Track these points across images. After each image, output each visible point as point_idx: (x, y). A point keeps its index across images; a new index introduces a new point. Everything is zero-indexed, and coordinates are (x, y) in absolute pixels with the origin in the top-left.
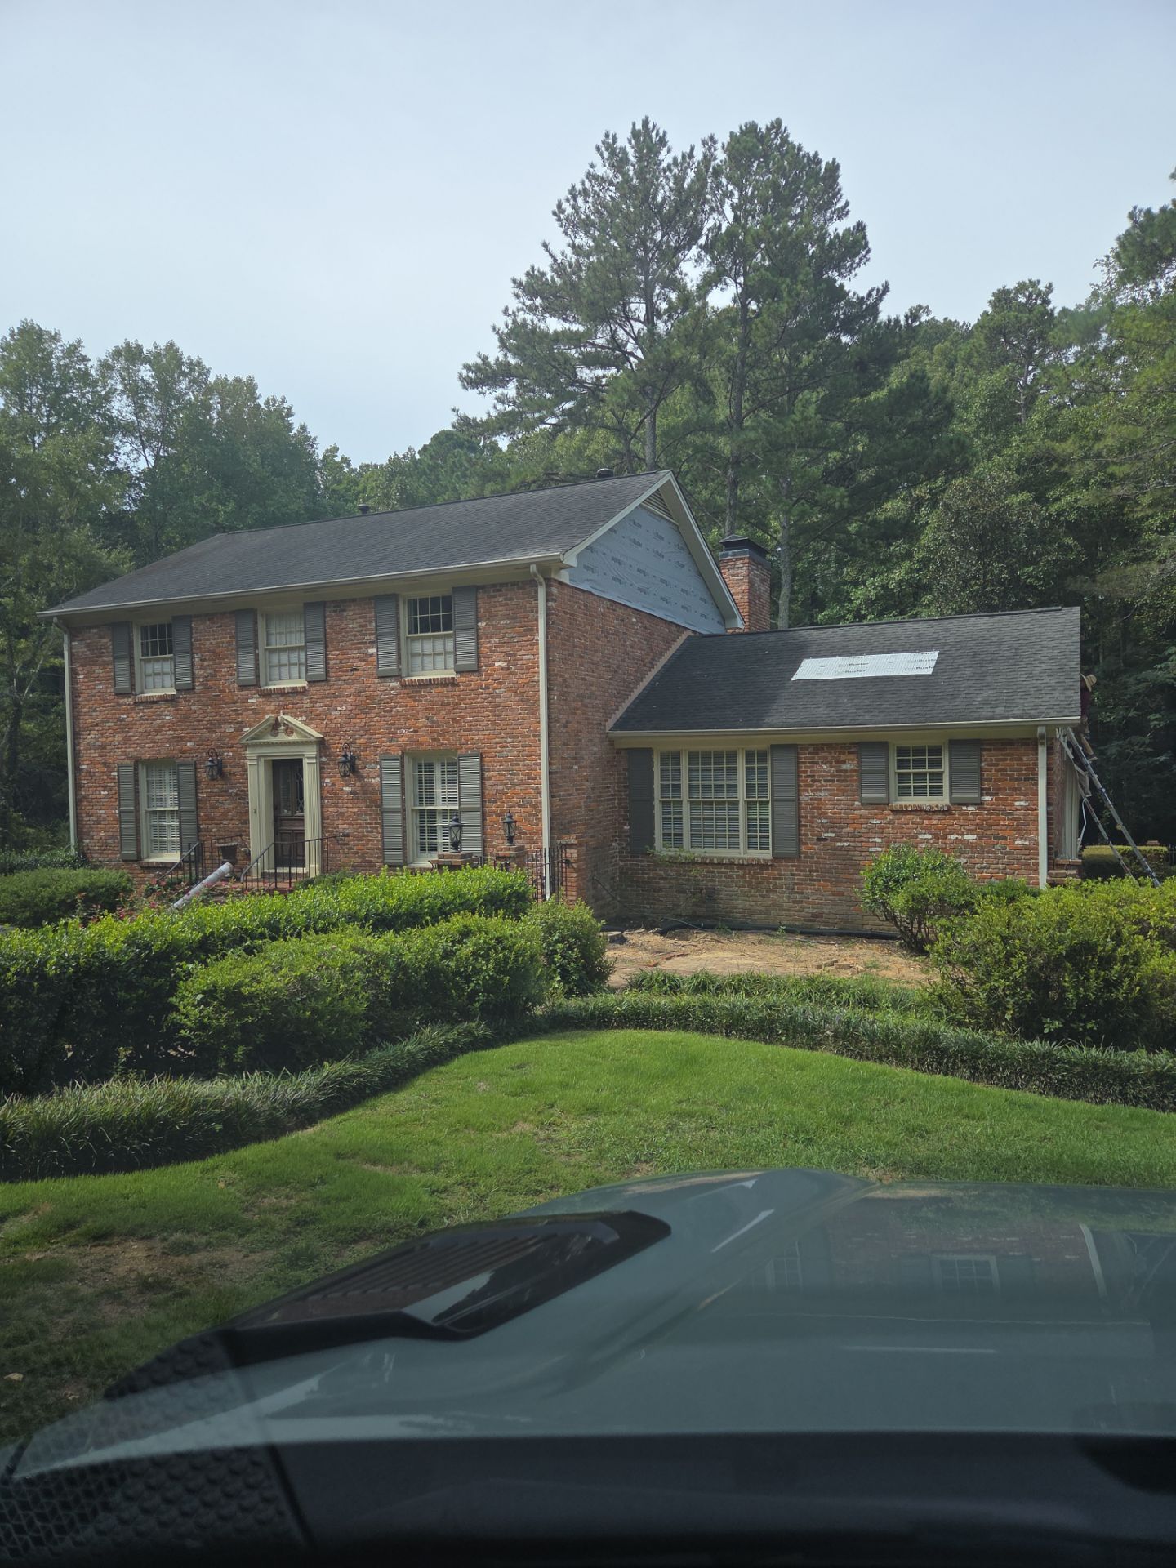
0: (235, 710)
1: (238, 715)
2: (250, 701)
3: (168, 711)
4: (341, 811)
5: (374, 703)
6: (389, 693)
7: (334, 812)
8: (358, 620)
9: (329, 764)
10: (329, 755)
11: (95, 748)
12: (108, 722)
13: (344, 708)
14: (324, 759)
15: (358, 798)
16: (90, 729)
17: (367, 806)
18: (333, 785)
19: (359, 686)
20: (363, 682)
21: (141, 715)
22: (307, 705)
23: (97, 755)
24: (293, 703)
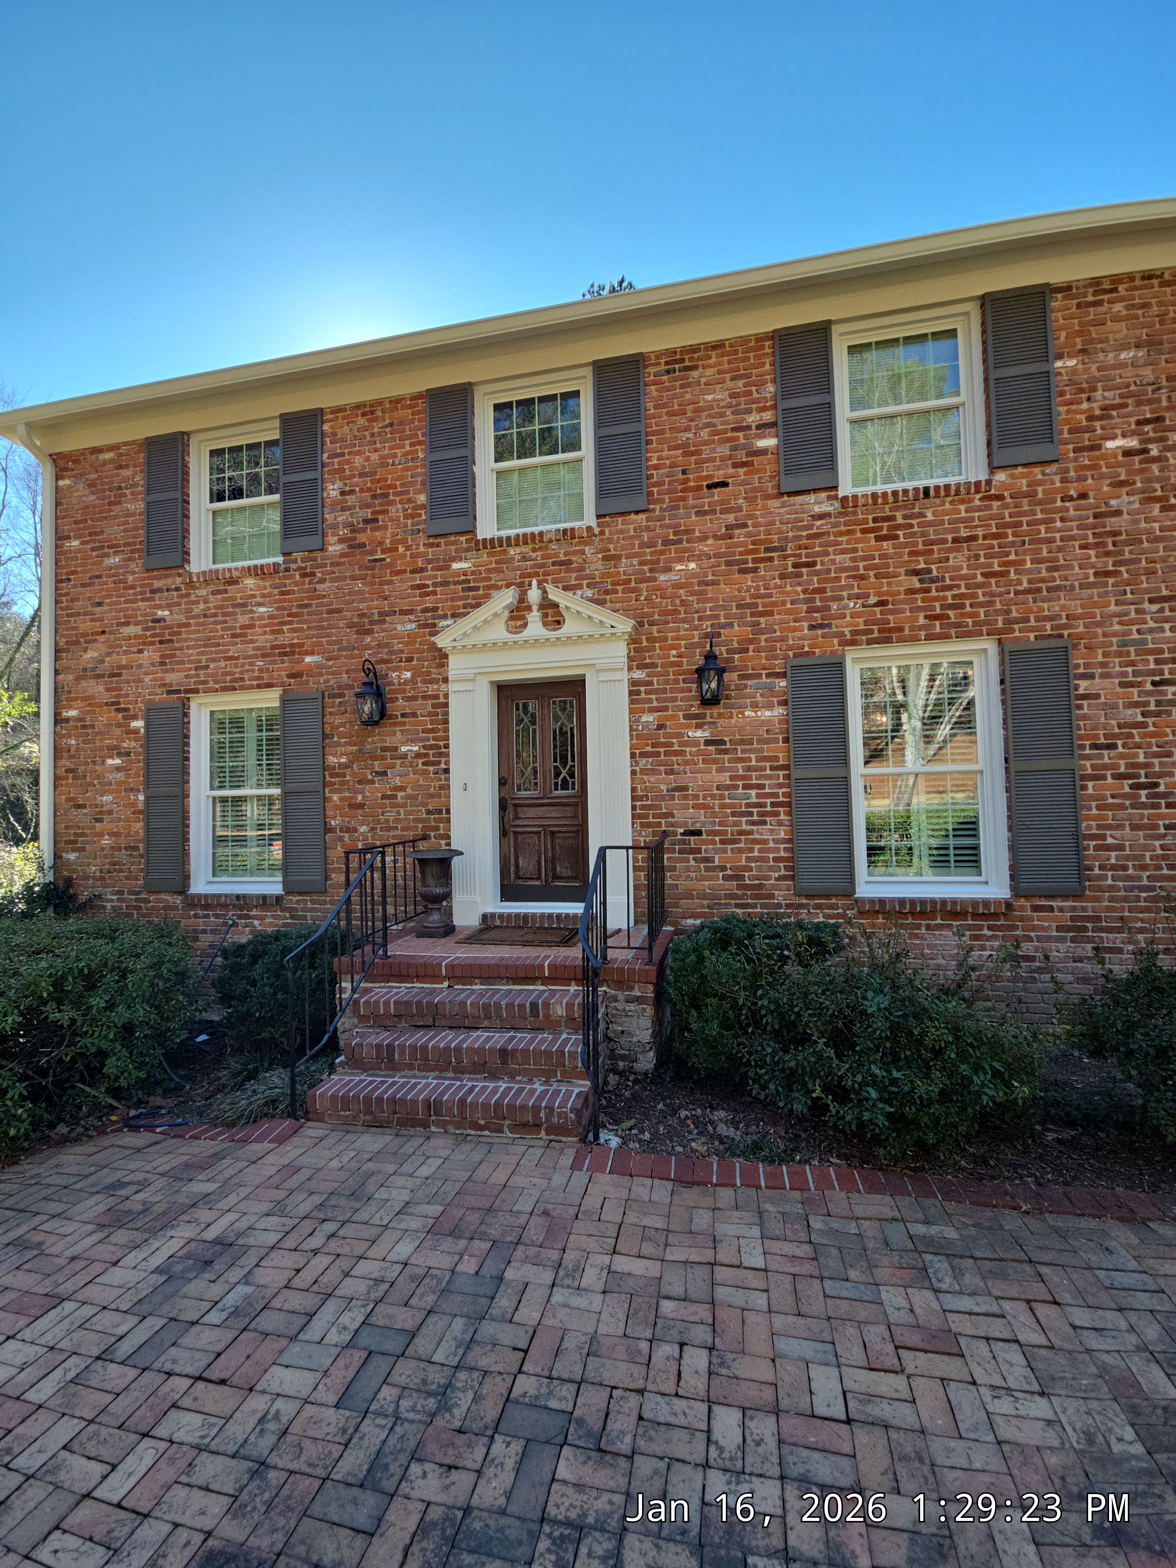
0: (419, 587)
1: (430, 594)
2: (456, 566)
3: (264, 596)
4: (681, 780)
5: (767, 550)
6: (810, 527)
7: (662, 783)
8: (730, 384)
9: (650, 683)
10: (653, 665)
11: (99, 676)
12: (127, 624)
13: (692, 565)
14: (639, 675)
15: (725, 751)
16: (90, 639)
17: (749, 769)
18: (660, 727)
19: (731, 518)
20: (739, 509)
21: (202, 606)
22: (596, 566)
23: (101, 688)
24: (561, 563)
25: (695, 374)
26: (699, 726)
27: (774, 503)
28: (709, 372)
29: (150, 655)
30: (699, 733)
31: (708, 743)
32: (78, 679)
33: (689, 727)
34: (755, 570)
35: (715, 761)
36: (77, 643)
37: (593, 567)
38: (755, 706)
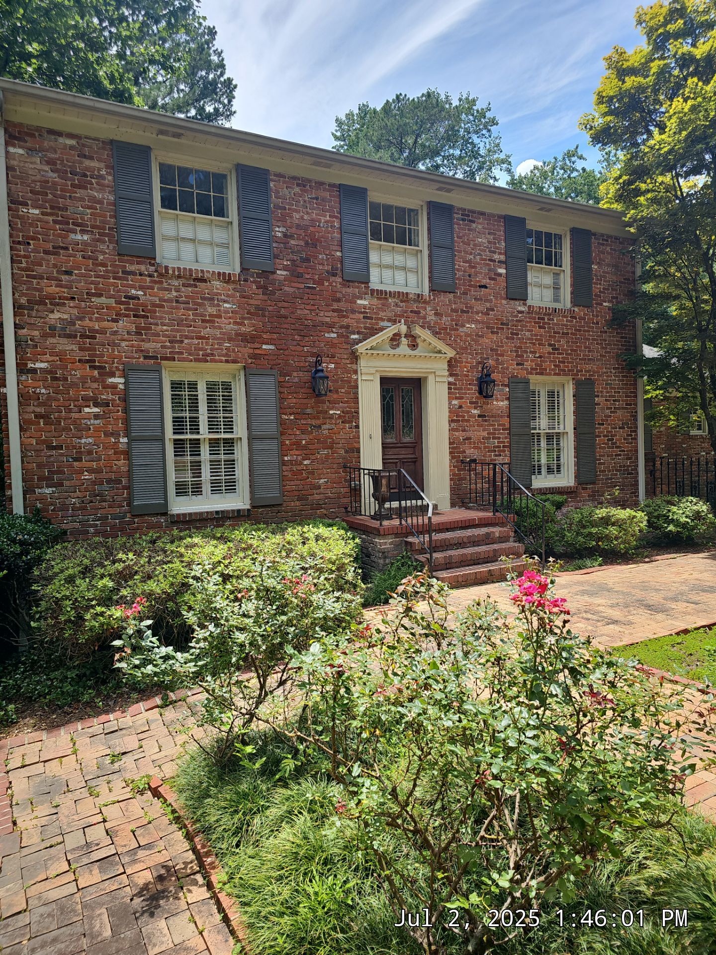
0: (338, 311)
1: (344, 316)
2: (359, 302)
3: (228, 296)
4: (468, 434)
5: (502, 324)
6: (517, 316)
7: (460, 435)
8: (488, 236)
9: (455, 384)
10: (456, 375)
11: (69, 336)
12: (100, 295)
13: (473, 326)
14: (451, 379)
15: (486, 421)
16: (56, 302)
17: (495, 429)
18: (460, 407)
19: (488, 305)
20: (491, 301)
21: (175, 294)
22: (431, 317)
23: (75, 347)
24: (415, 312)
25: (474, 225)
26: (475, 408)
27: (504, 302)
28: (480, 227)
29: (124, 325)
30: (476, 412)
31: (479, 416)
32: (45, 336)
33: (471, 408)
34: (497, 333)
35: (482, 425)
36: (42, 302)
37: (430, 318)
38: (497, 400)
